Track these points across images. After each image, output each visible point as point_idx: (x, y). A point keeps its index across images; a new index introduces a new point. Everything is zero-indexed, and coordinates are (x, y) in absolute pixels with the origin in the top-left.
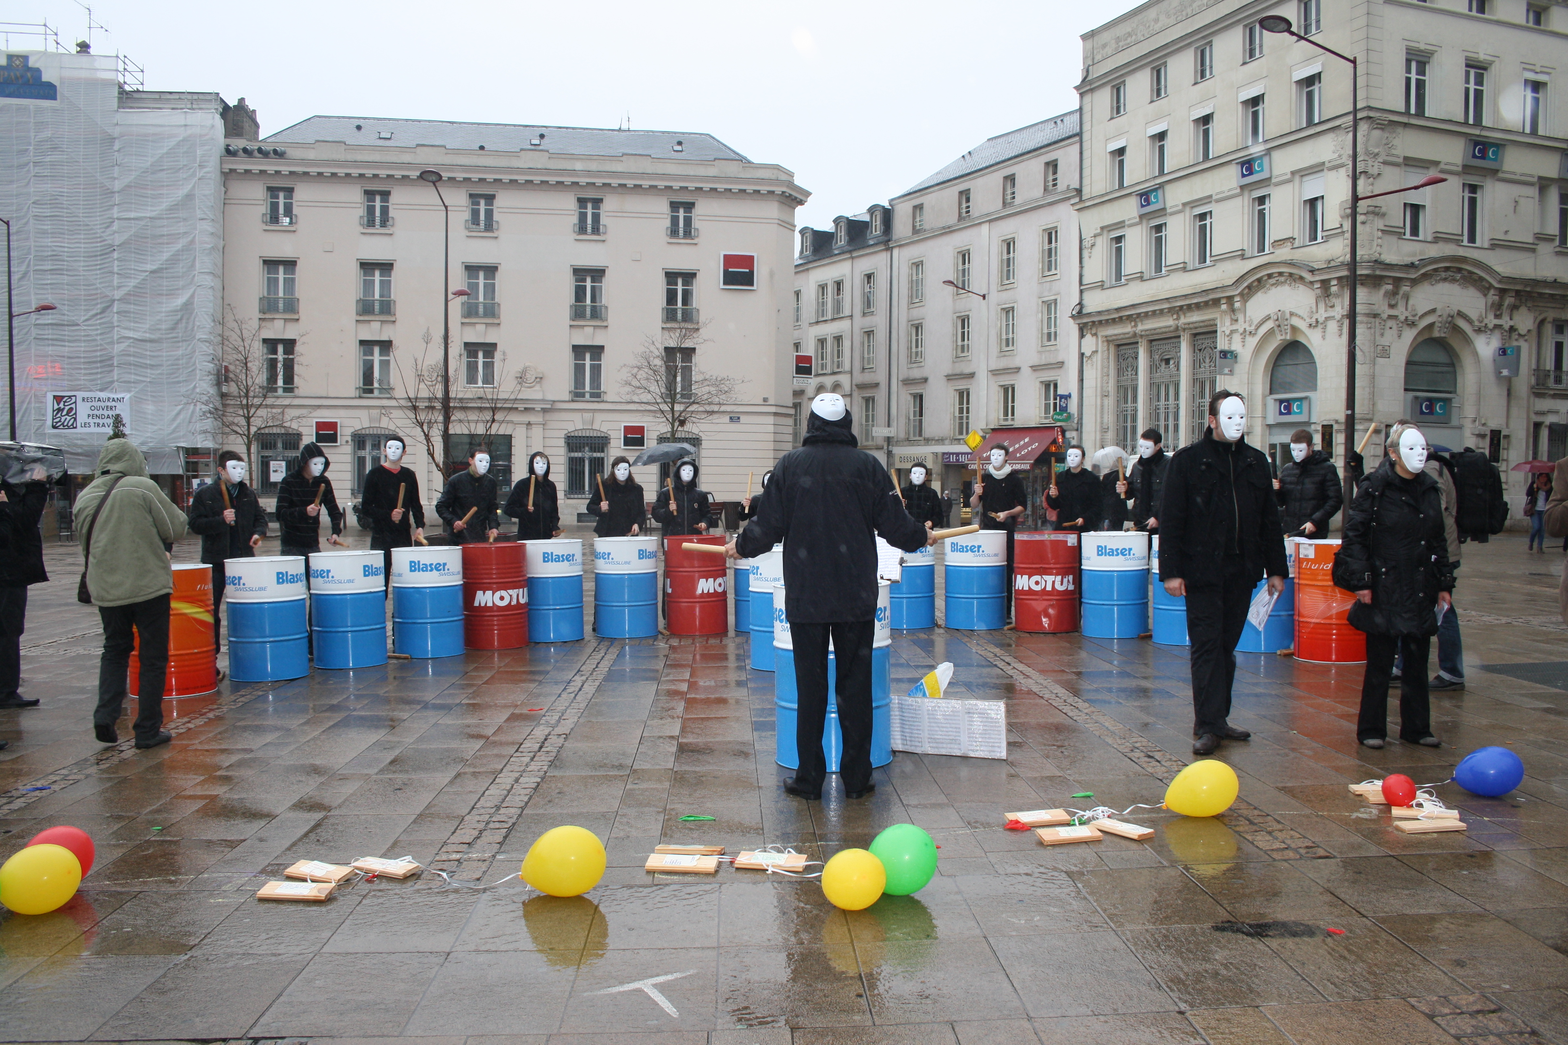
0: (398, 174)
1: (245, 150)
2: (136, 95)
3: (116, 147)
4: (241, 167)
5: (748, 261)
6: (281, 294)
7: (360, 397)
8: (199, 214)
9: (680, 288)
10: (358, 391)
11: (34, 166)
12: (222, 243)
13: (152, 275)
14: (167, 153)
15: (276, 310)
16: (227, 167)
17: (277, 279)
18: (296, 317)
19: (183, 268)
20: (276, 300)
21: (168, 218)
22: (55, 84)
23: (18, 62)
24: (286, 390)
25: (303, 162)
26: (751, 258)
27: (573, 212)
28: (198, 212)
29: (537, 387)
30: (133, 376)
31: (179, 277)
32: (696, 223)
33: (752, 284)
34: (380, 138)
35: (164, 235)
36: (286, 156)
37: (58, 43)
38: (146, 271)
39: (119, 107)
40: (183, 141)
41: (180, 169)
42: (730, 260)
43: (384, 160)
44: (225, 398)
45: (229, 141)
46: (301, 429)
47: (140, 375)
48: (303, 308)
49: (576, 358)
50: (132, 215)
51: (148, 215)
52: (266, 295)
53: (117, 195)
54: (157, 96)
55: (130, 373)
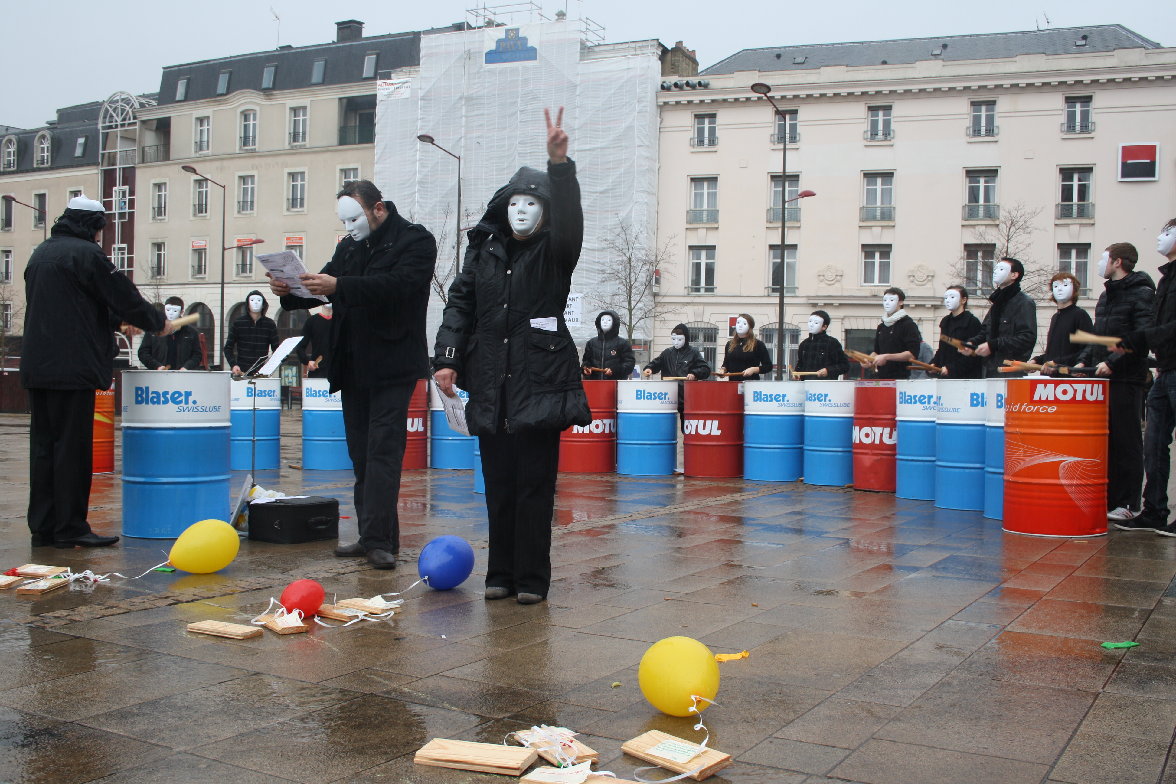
0: (803, 93)
1: (676, 85)
2: (596, 49)
3: (577, 93)
4: (672, 100)
5: (1151, 151)
6: (705, 207)
7: (769, 296)
8: (637, 142)
9: (1076, 183)
10: (766, 291)
11: (521, 114)
12: (657, 165)
13: (602, 195)
14: (614, 94)
15: (701, 221)
16: (661, 101)
17: (702, 194)
18: (716, 226)
19: (624, 188)
20: (701, 212)
21: (613, 148)
22: (536, 47)
23: (512, 35)
24: (707, 290)
25: (723, 90)
26: (1153, 148)
27: (966, 116)
28: (637, 140)
29: (929, 285)
30: (584, 280)
31: (621, 196)
32: (1093, 117)
33: (1153, 175)
34: (795, 64)
35: (610, 162)
36: (710, 86)
37: (541, 15)
38: (596, 192)
39: (581, 60)
40: (626, 82)
41: (623, 106)
42: (1128, 152)
43: (792, 82)
44: (656, 297)
45: (665, 78)
46: (718, 324)
47: (590, 279)
48: (722, 217)
49: (969, 256)
50: (588, 147)
51: (599, 146)
52: (693, 208)
53: (577, 131)
54: (611, 47)
55: (583, 277)
